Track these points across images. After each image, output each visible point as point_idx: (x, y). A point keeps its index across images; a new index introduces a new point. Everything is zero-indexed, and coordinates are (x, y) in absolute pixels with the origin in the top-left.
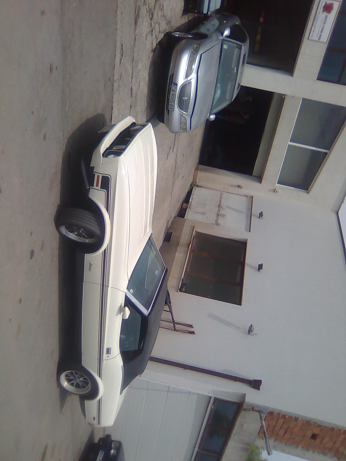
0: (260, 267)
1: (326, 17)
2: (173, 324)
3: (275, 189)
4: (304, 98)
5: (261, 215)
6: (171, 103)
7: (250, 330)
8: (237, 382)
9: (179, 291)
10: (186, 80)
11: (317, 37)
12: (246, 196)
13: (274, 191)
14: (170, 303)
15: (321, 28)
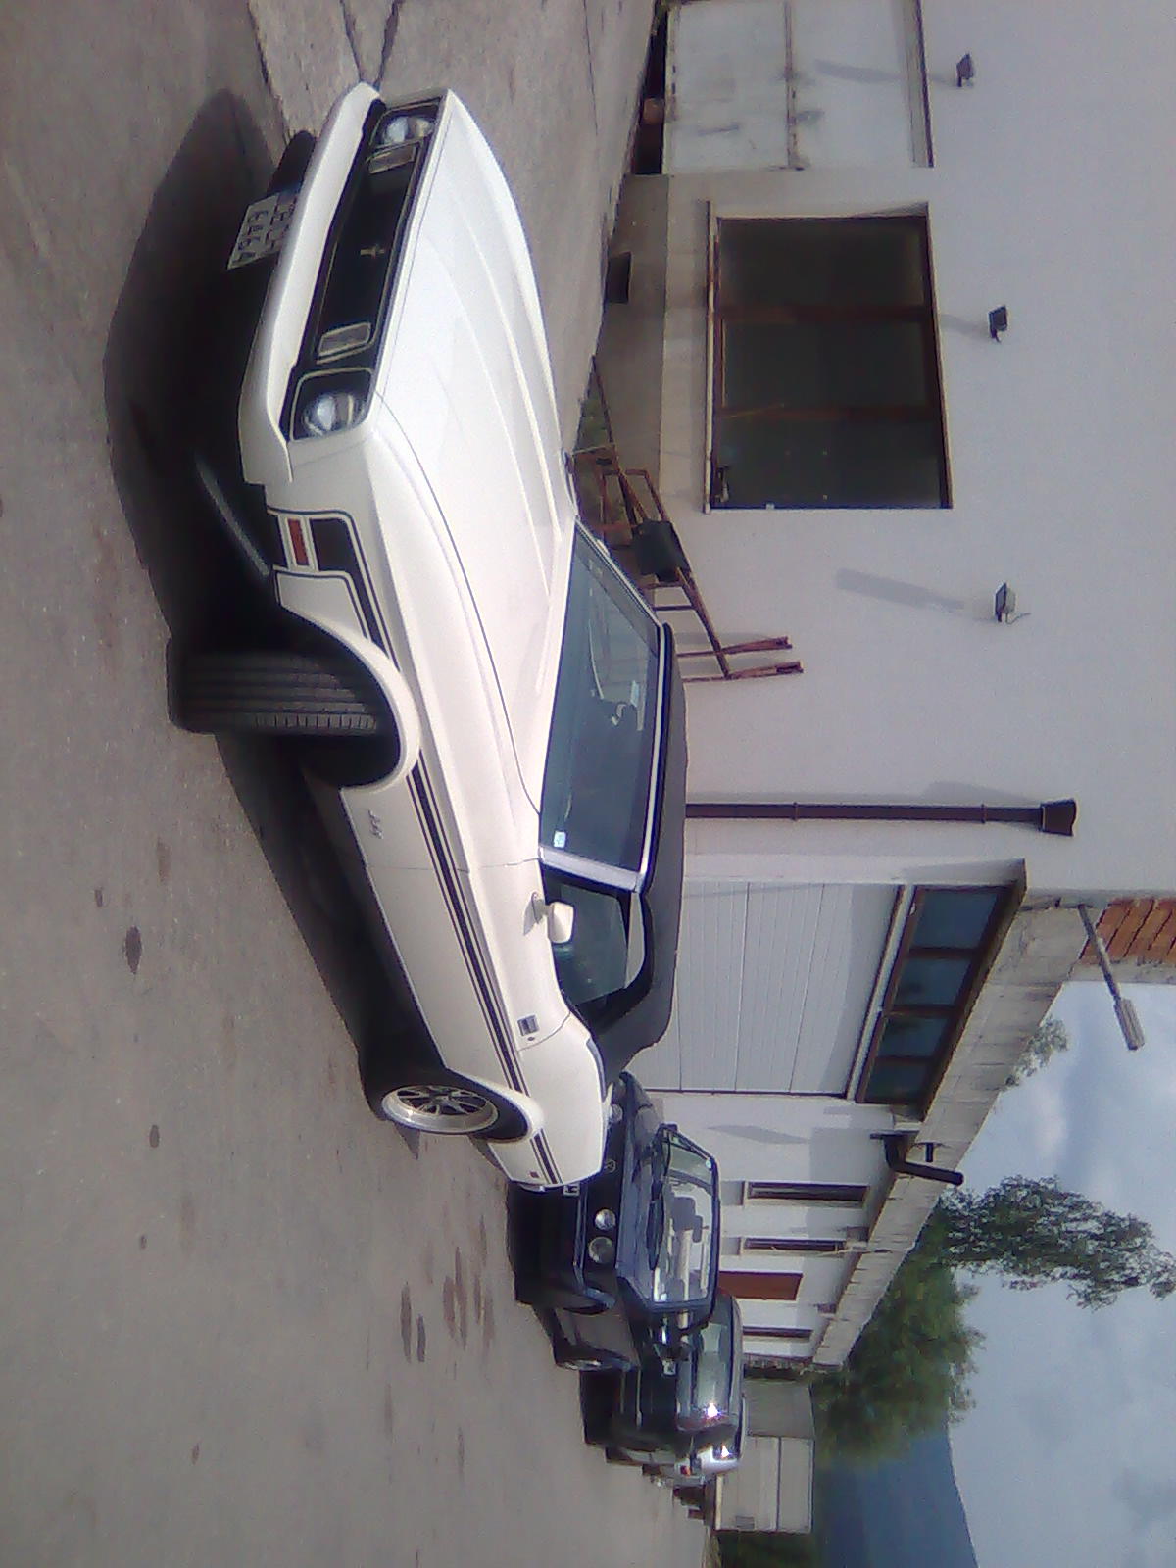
0: (998, 321)
2: (715, 657)
5: (965, 69)
7: (1002, 606)
8: (987, 823)
9: (708, 506)
14: (686, 570)
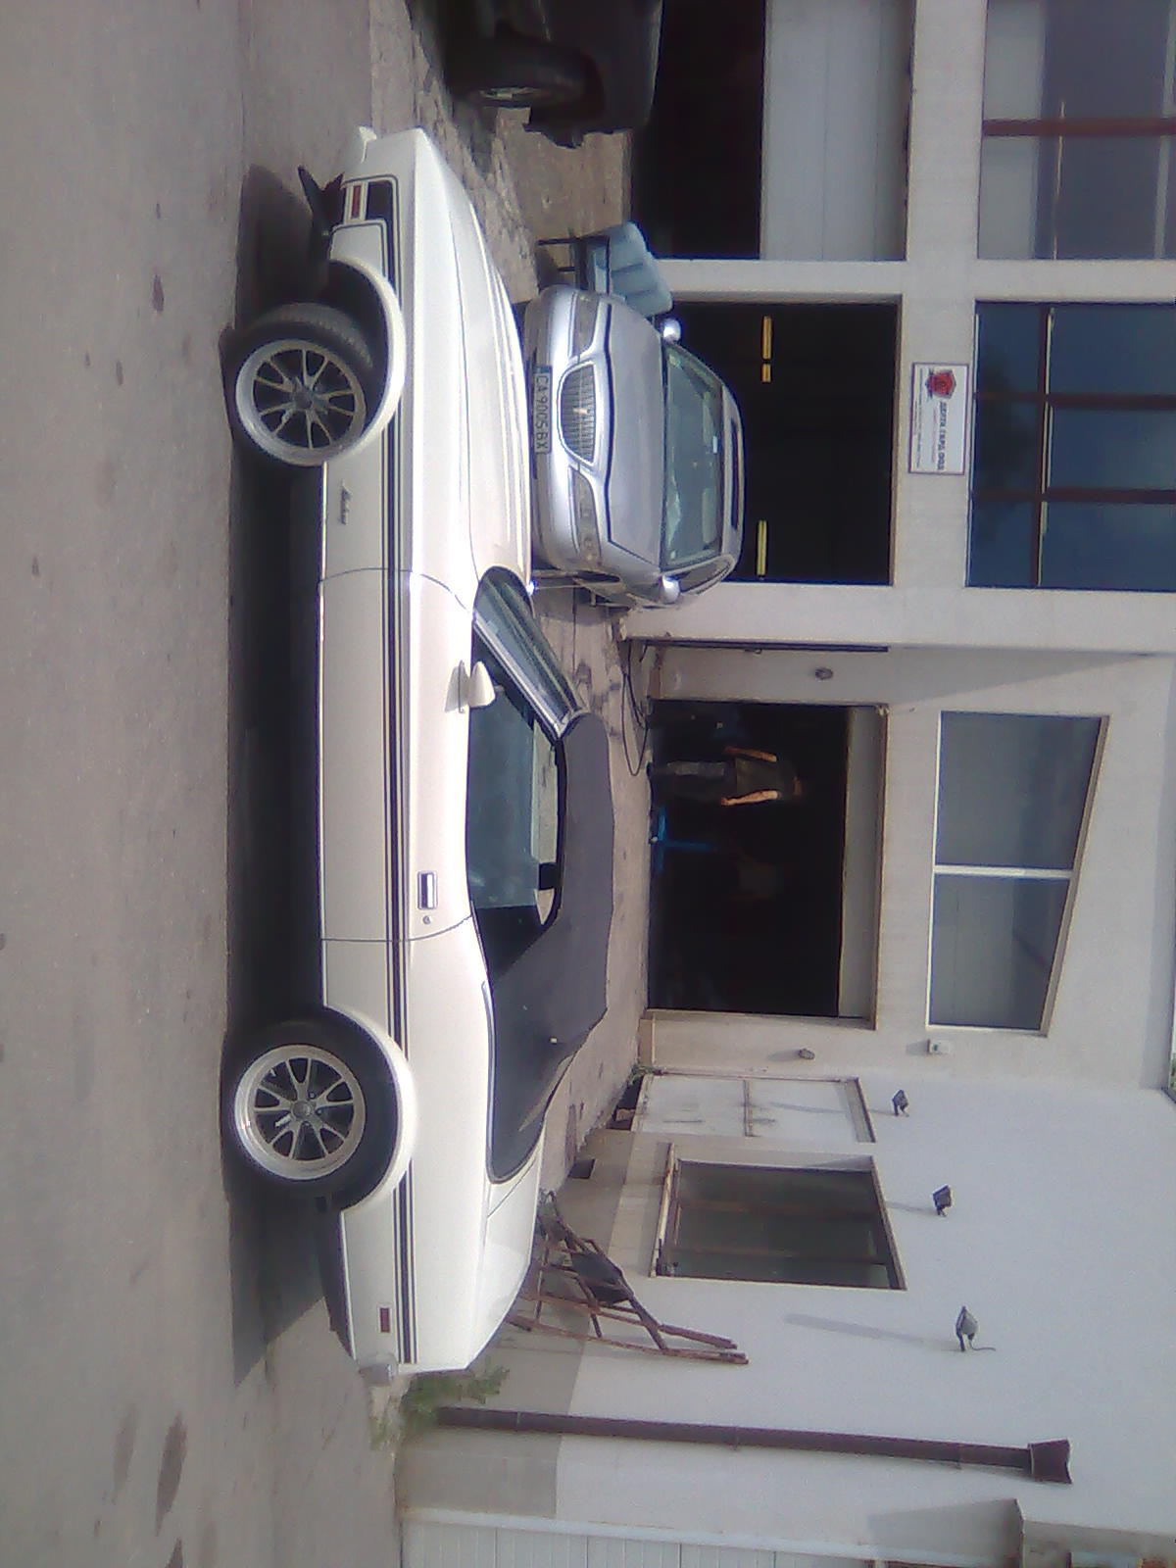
0: (942, 1199)
1: (943, 407)
3: (929, 1042)
4: (945, 710)
5: (900, 1102)
6: (540, 430)
8: (964, 1466)
9: (654, 1273)
10: (576, 358)
11: (933, 460)
12: (833, 1081)
13: (927, 1048)
15: (938, 437)
